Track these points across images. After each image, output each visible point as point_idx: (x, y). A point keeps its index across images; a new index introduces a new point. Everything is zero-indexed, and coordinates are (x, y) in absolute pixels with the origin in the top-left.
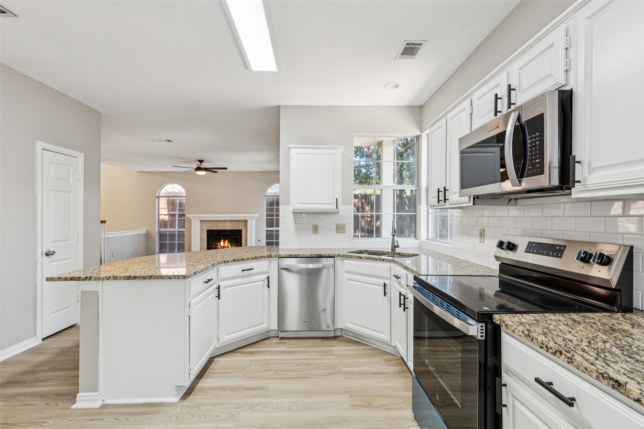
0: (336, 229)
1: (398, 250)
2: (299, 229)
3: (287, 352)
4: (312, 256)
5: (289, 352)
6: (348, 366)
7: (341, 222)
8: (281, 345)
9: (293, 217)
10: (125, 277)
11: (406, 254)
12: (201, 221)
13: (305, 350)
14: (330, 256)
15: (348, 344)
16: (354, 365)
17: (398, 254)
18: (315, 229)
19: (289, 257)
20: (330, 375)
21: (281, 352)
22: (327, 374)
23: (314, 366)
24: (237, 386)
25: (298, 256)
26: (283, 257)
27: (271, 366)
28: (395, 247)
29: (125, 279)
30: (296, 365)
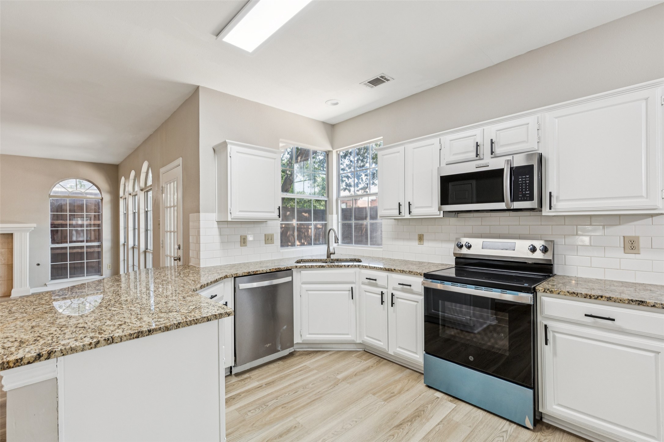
0: (264, 239)
3: (265, 385)
4: (271, 271)
5: (268, 384)
7: (269, 232)
8: (246, 381)
11: (345, 259)
13: (280, 376)
14: (288, 268)
15: (311, 356)
16: (341, 371)
17: (336, 260)
18: (242, 241)
19: (247, 274)
20: (334, 387)
21: (258, 387)
22: (331, 387)
23: (310, 385)
25: (257, 273)
26: (240, 275)
27: (270, 404)
28: (331, 254)
30: (294, 392)
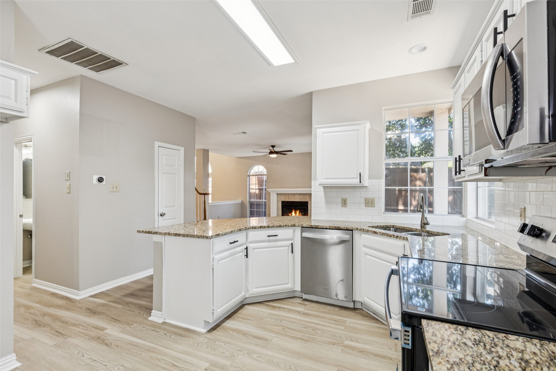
0: (364, 202)
1: (428, 228)
2: (329, 201)
3: (303, 313)
4: (331, 228)
5: (304, 314)
6: (352, 340)
7: (370, 196)
8: (301, 305)
9: (323, 191)
10: (174, 234)
11: (436, 232)
12: (277, 194)
13: (319, 315)
14: (348, 229)
15: (364, 318)
16: (358, 341)
17: (427, 232)
18: (343, 202)
19: (310, 227)
20: (330, 344)
21: (297, 312)
22: (327, 343)
23: (319, 332)
24: (249, 332)
25: (318, 227)
26: (305, 227)
27: (283, 322)
28: (425, 224)
29: (174, 236)
30: (304, 327)
